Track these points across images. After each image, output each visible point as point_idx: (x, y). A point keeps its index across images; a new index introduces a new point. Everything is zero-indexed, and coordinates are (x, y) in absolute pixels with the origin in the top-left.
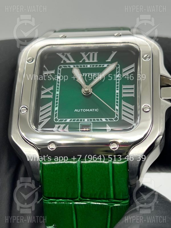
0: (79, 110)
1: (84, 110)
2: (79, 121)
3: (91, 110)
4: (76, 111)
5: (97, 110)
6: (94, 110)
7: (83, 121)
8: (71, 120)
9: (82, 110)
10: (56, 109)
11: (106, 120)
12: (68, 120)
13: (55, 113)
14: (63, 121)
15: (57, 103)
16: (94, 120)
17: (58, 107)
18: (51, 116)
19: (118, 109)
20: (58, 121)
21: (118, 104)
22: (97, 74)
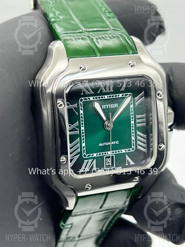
0: (103, 144)
1: (107, 144)
2: (104, 155)
4: (100, 146)
5: (118, 142)
6: (115, 143)
7: (107, 154)
8: (97, 155)
9: (105, 143)
10: (84, 145)
11: (126, 151)
12: (95, 155)
13: (83, 150)
14: (91, 157)
15: (83, 139)
16: (116, 152)
17: (84, 143)
18: (80, 153)
19: (134, 139)
20: (86, 157)
21: (134, 135)
22: (114, 106)
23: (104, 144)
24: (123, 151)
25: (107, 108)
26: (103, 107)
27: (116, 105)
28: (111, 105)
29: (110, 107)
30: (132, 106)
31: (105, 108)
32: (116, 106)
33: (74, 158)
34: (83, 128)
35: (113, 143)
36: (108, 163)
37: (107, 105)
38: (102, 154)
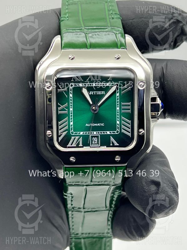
1: (93, 125)
3: (98, 124)
4: (87, 126)
5: (103, 125)
7: (92, 134)
8: (83, 133)
10: (72, 123)
11: (110, 133)
12: (81, 133)
13: (71, 127)
14: (78, 134)
15: (71, 118)
16: (101, 133)
17: (72, 122)
18: (68, 130)
19: (119, 123)
20: (73, 134)
21: (119, 119)
22: (101, 93)
23: (90, 125)
24: (108, 133)
25: (95, 94)
26: (91, 93)
27: (103, 92)
28: (99, 92)
29: (97, 94)
30: (118, 94)
31: (93, 94)
32: (103, 94)
33: (62, 134)
34: (71, 109)
35: (99, 125)
36: (94, 142)
37: (95, 92)
38: (89, 133)
